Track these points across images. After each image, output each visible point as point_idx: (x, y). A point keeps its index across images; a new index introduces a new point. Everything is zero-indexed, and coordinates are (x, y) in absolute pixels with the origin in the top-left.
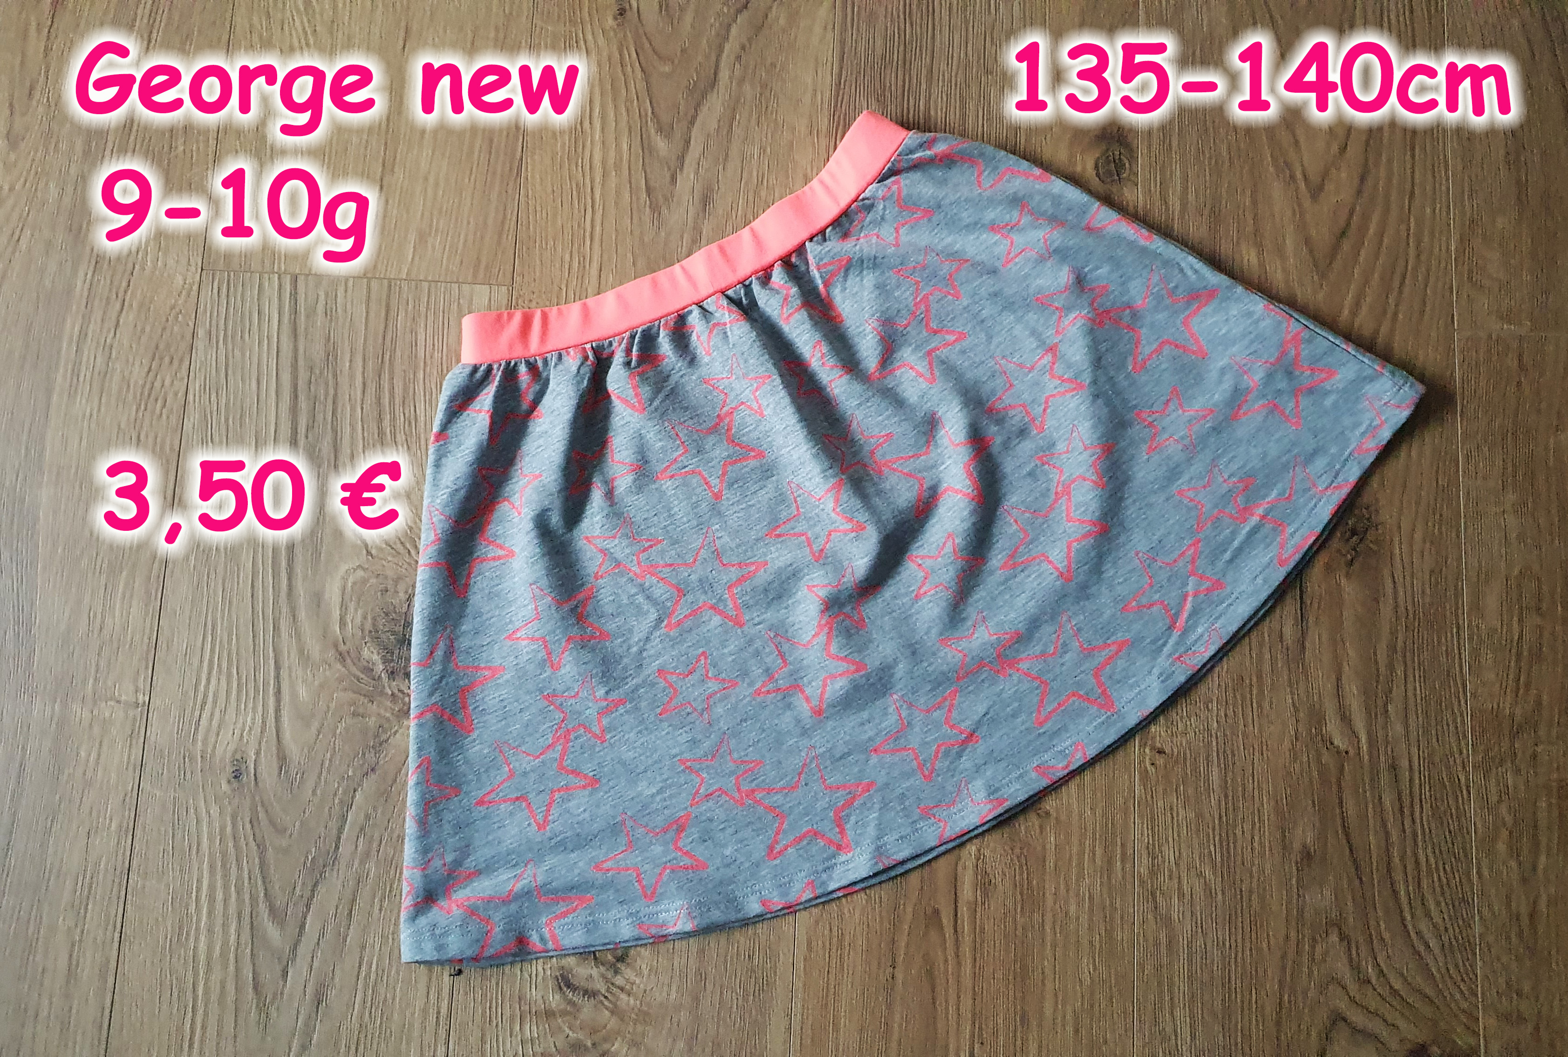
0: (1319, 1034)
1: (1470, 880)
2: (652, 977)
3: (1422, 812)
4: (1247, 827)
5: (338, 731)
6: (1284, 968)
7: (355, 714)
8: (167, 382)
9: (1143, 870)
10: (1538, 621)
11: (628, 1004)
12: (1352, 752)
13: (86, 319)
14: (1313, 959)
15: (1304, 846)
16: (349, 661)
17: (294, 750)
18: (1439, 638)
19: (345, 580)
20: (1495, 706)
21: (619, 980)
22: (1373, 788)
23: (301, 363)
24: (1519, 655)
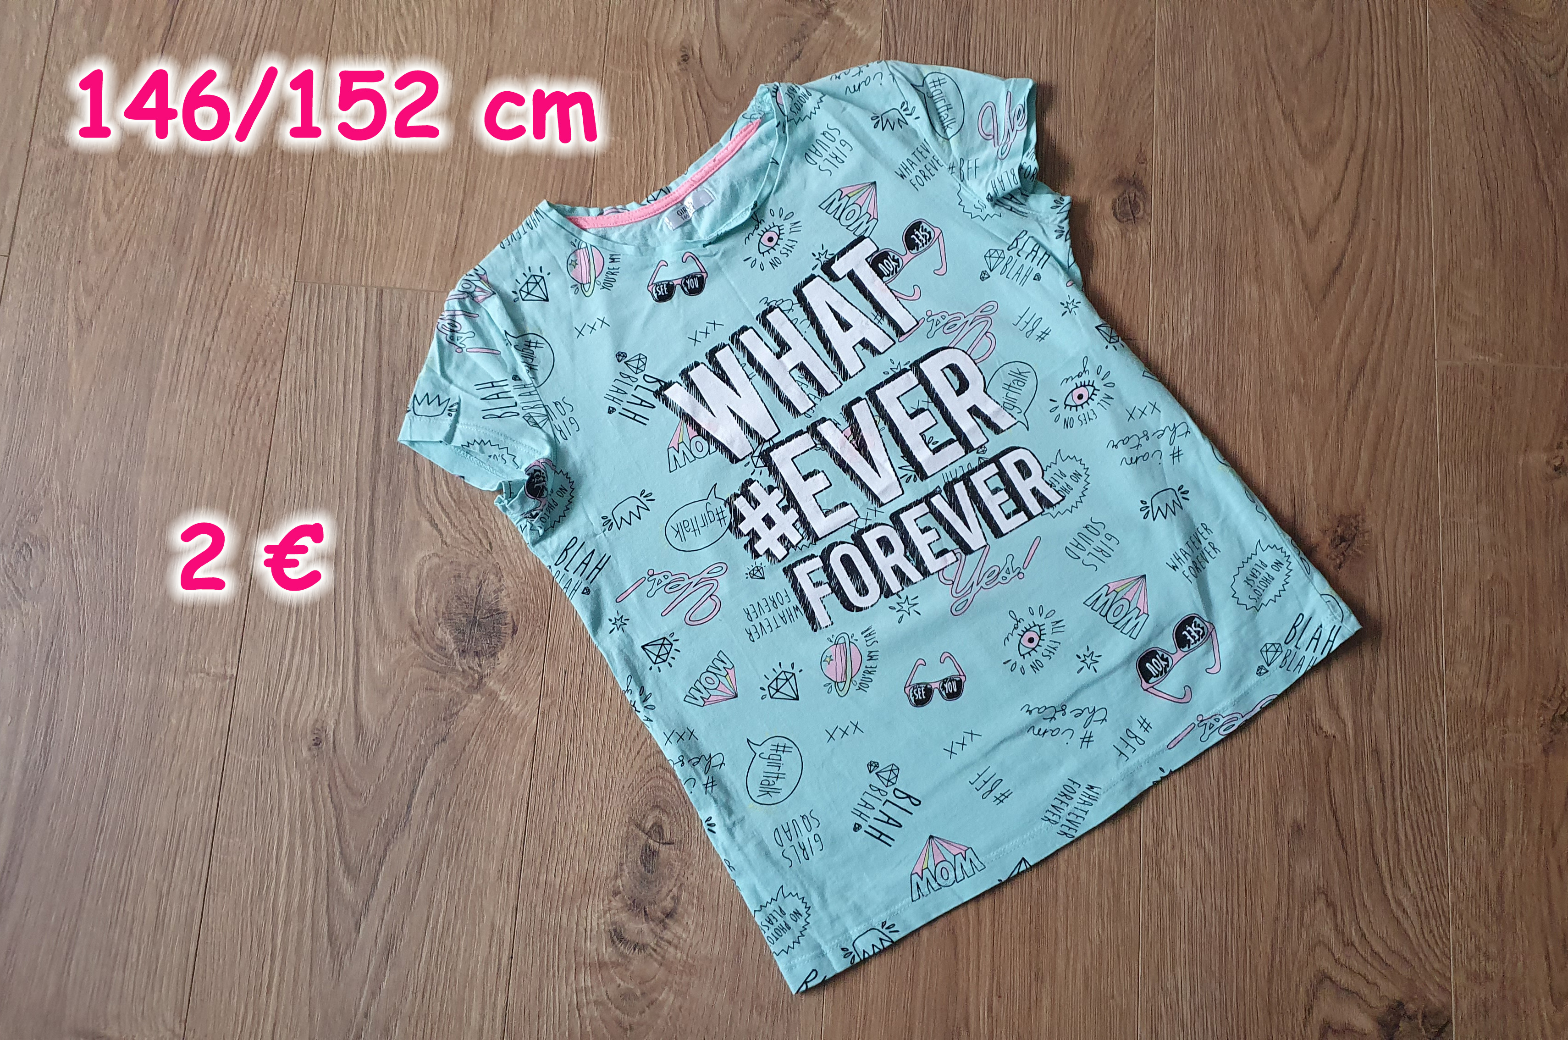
0: (1308, 991)
1: (1444, 854)
2: (699, 932)
3: (1401, 792)
4: (1244, 803)
5: (412, 705)
6: (1276, 932)
7: (429, 689)
8: (261, 382)
9: (1149, 842)
10: (1507, 621)
11: (675, 957)
12: (1338, 736)
13: (187, 323)
14: (1302, 925)
15: (1295, 822)
16: (423, 640)
17: (370, 720)
18: (1419, 637)
19: (421, 566)
20: (1468, 698)
21: (667, 935)
22: (1356, 769)
23: (384, 367)
24: (1490, 651)
